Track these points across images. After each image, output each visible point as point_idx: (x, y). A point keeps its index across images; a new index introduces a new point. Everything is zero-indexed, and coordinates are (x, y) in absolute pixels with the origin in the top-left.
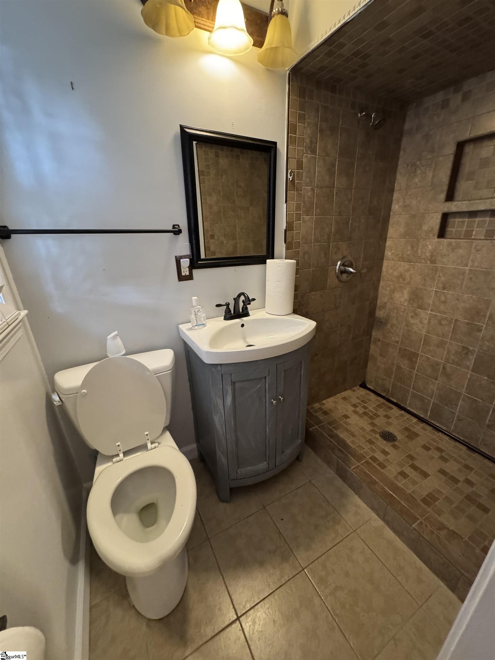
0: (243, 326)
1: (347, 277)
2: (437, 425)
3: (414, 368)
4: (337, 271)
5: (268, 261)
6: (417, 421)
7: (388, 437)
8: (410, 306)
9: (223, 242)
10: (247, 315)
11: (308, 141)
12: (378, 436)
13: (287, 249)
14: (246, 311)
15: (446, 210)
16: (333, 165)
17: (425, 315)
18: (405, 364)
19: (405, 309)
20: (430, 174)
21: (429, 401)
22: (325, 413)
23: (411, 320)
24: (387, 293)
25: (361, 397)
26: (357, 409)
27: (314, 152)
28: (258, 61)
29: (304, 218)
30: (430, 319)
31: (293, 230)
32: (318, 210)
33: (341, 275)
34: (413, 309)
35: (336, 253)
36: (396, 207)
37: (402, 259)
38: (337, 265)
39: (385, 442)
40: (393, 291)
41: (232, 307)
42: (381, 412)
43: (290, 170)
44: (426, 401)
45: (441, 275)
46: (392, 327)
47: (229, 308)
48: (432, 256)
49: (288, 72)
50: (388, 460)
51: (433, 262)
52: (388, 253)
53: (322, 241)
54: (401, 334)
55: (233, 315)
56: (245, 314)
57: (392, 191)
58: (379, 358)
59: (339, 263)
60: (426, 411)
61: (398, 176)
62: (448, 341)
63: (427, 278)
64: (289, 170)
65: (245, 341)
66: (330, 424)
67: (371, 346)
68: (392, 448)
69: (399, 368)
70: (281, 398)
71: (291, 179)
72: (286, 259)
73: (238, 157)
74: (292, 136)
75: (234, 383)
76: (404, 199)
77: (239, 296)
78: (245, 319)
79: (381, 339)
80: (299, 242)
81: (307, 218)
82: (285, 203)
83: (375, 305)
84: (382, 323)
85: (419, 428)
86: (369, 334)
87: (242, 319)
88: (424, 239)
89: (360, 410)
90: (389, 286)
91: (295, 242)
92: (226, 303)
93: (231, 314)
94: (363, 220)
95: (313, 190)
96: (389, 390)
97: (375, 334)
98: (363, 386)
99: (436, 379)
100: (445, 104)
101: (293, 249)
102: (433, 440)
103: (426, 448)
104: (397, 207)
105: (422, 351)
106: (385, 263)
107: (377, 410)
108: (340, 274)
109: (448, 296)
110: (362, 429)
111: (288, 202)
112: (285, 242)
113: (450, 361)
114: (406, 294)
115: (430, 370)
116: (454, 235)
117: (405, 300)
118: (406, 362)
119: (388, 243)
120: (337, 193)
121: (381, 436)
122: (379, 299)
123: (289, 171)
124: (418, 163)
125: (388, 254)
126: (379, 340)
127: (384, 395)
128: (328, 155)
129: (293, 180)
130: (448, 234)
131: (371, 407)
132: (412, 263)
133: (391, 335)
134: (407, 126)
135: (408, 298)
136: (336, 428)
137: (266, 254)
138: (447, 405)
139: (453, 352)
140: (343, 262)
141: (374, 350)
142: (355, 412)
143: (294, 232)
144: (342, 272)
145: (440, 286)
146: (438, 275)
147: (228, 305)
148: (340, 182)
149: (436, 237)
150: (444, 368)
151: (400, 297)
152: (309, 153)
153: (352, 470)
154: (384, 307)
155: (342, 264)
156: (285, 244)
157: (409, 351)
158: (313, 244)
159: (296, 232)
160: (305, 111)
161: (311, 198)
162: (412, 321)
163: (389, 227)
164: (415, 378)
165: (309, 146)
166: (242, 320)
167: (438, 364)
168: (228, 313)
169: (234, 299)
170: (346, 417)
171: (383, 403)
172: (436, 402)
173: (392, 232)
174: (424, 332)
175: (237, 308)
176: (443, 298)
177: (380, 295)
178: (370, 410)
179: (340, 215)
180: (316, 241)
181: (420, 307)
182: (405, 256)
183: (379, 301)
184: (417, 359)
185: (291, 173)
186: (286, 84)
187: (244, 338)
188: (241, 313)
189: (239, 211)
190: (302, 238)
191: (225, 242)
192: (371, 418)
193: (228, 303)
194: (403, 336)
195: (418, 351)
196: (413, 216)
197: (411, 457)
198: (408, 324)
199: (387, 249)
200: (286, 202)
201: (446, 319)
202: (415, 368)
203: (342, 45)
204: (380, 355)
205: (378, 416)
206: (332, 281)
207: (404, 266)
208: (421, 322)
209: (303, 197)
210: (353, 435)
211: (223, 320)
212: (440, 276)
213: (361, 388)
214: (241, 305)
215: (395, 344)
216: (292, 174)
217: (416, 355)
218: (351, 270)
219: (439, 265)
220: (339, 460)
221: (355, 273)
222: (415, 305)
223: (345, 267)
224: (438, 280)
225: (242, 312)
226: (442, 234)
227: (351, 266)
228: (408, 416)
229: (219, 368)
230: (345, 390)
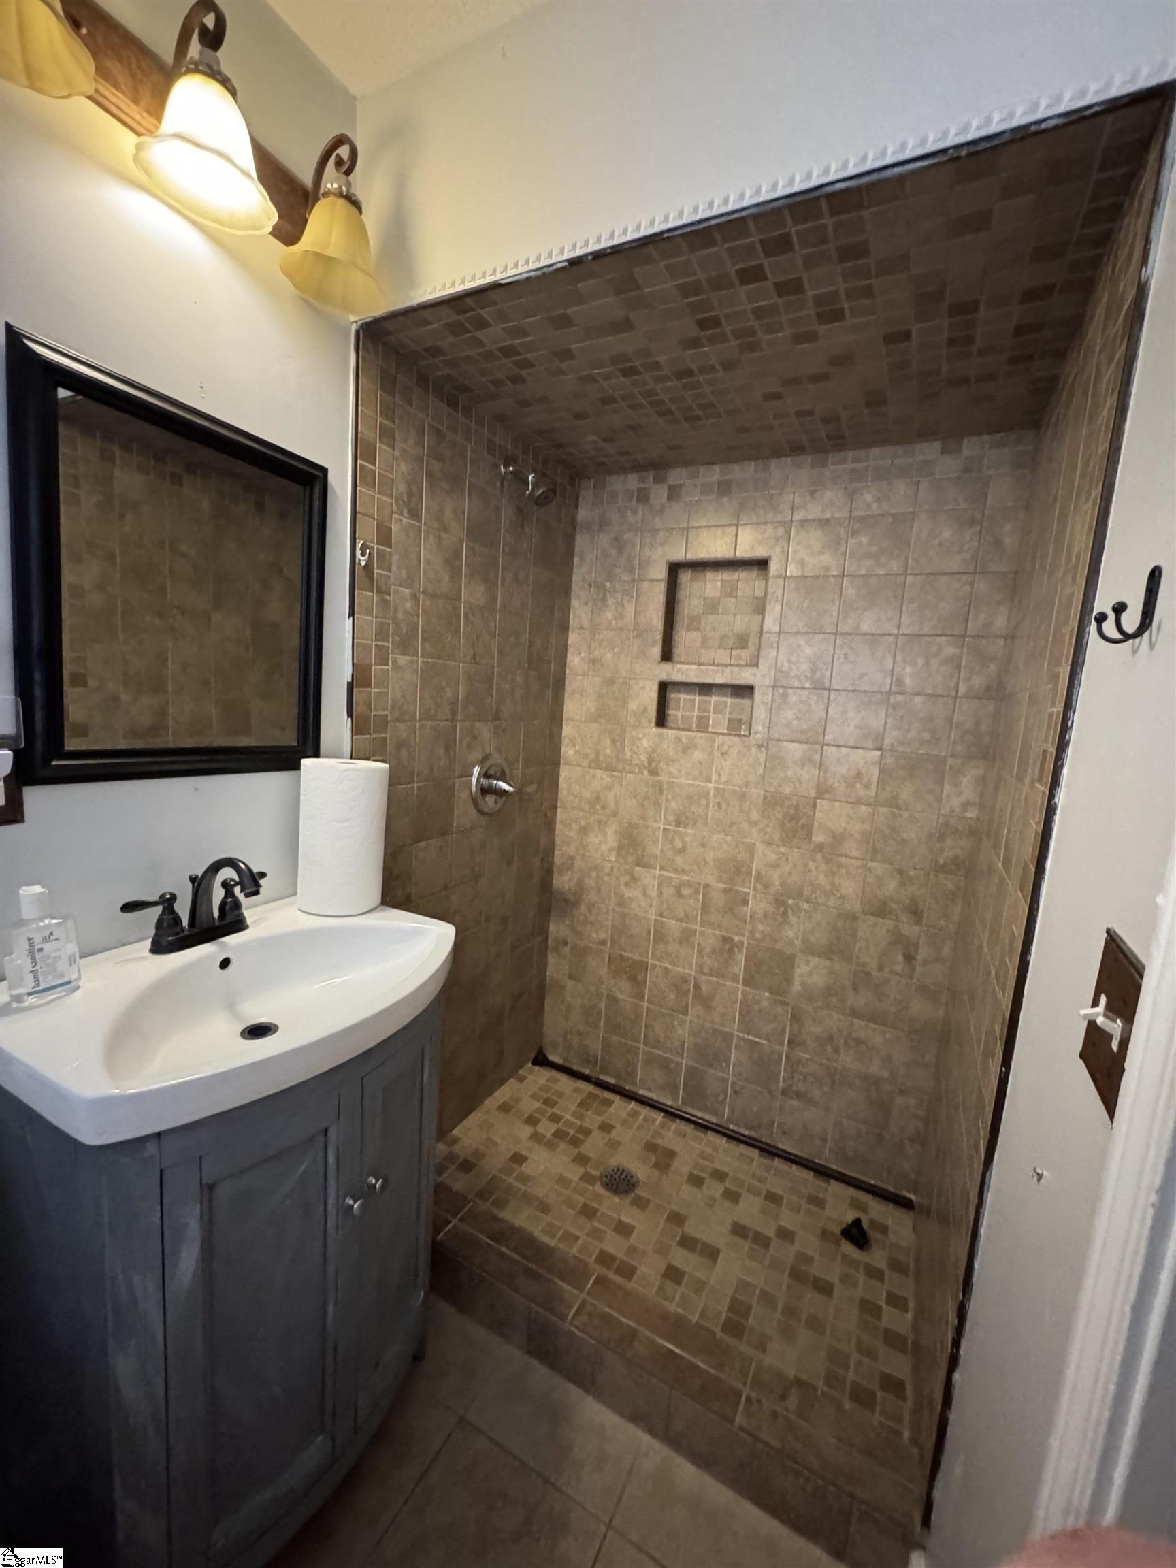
0: (225, 963)
1: (496, 802)
2: (700, 1114)
3: (641, 997)
4: (474, 789)
5: (304, 762)
6: (664, 1117)
7: (620, 1183)
8: (621, 860)
9: (116, 698)
10: (238, 925)
11: (402, 488)
12: (599, 1188)
13: (356, 730)
14: (236, 912)
15: (664, 677)
16: (457, 554)
17: (650, 878)
18: (623, 991)
19: (612, 868)
20: (630, 609)
21: (679, 1064)
22: (466, 1166)
23: (623, 888)
24: (572, 834)
25: (542, 1093)
26: (541, 1129)
27: (415, 515)
28: (282, 270)
29: (396, 658)
30: (660, 885)
31: (369, 686)
32: (427, 645)
33: (484, 800)
34: (627, 867)
35: (469, 747)
36: (574, 660)
37: (596, 764)
38: (472, 775)
39: (616, 1200)
40: (584, 831)
41: (183, 909)
42: (592, 1120)
43: (362, 542)
44: (673, 1066)
45: (670, 797)
46: (590, 911)
47: (173, 911)
48: (650, 761)
49: (354, 328)
50: (633, 1250)
51: (654, 772)
52: (568, 751)
53: (438, 718)
54: (609, 923)
55: (186, 933)
56: (232, 922)
57: (564, 628)
58: (570, 984)
59: (476, 770)
60: (674, 1090)
61: (575, 603)
62: (698, 927)
63: (646, 803)
64: (357, 541)
65: (236, 1016)
66: (482, 1195)
67: (549, 957)
68: (635, 1211)
69: (612, 1000)
70: (377, 1181)
71: (363, 563)
72: (351, 758)
73: (176, 479)
74: (364, 466)
75: (211, 1187)
76: (589, 647)
77: (216, 867)
78: (232, 940)
79: (569, 941)
80: (387, 715)
81: (402, 660)
82: (349, 617)
83: (552, 864)
84: (567, 904)
85: (673, 1135)
86: (543, 931)
87: (224, 943)
88: (634, 727)
89: (547, 1128)
90: (576, 820)
91: (374, 716)
92: (162, 896)
93: (182, 930)
94: (519, 679)
95: (415, 597)
96: (596, 1058)
97: (556, 929)
98: (541, 1061)
99: (685, 1013)
100: (643, 497)
101: (370, 734)
102: (702, 1155)
103: (696, 1181)
104: (577, 660)
105: (654, 957)
106: (564, 772)
107: (581, 1117)
108: (479, 794)
109: (688, 839)
110: (562, 1181)
111: (356, 616)
112: (350, 714)
113: (706, 970)
114: (611, 840)
115: (672, 996)
116: (679, 723)
117: (611, 850)
118: (625, 985)
119: (567, 730)
120: (466, 615)
121: (607, 1186)
122: (557, 848)
123: (359, 546)
124: (608, 584)
125: (566, 752)
126: (566, 943)
127: (587, 1072)
128: (446, 530)
129: (368, 568)
130: (670, 721)
131: (568, 1110)
132: (615, 773)
133: (589, 926)
134: (583, 514)
135: (615, 845)
136: (501, 1204)
137: (296, 744)
138: (711, 1065)
139: (708, 950)
140: (485, 769)
141: (556, 966)
142: (537, 1138)
143: (373, 690)
144: (485, 791)
145: (671, 818)
146: (664, 797)
147: (168, 902)
148: (472, 593)
149: (653, 724)
150: (697, 987)
151: (600, 843)
152: (405, 514)
153: (571, 1323)
154: (569, 865)
155: (483, 772)
156: (350, 719)
157: (628, 959)
158: (418, 724)
159: (379, 693)
160: (394, 422)
161: (412, 616)
162: (629, 893)
163: (566, 698)
164: (647, 1016)
165: (406, 499)
166: (225, 945)
167: (685, 981)
168: (169, 927)
169: (193, 879)
170: (518, 1159)
171: (590, 1095)
172: (690, 1063)
173: (572, 708)
174: (652, 917)
175: (201, 910)
176: (679, 845)
177: (558, 840)
178: (567, 1121)
179: (475, 662)
180: (427, 715)
181: (639, 863)
182: (601, 758)
183: (557, 853)
184: (646, 975)
185: (363, 548)
186: (349, 350)
187: (231, 1006)
188: (217, 923)
189: (179, 617)
190: (393, 708)
191: (125, 698)
192: (575, 1142)
193: (171, 894)
194: (613, 926)
195: (647, 957)
196: (610, 682)
197: (676, 1219)
198: (621, 902)
199: (565, 741)
200: (352, 614)
201: (688, 884)
202: (644, 997)
203: (482, 324)
204: (571, 977)
205: (587, 1132)
206: (463, 813)
207: (601, 778)
208: (644, 894)
209: (392, 609)
210: (545, 1208)
211: (147, 953)
212: (667, 800)
213: (537, 1068)
214: (218, 894)
215: (601, 947)
216: (368, 551)
217: (642, 966)
218: (504, 786)
219: (664, 778)
220: (533, 1305)
221: (512, 794)
222: (630, 859)
223: (491, 781)
224: (666, 807)
225: (219, 917)
226: (661, 721)
227: (502, 777)
228: (645, 1112)
229: (151, 1148)
230: (503, 1082)
